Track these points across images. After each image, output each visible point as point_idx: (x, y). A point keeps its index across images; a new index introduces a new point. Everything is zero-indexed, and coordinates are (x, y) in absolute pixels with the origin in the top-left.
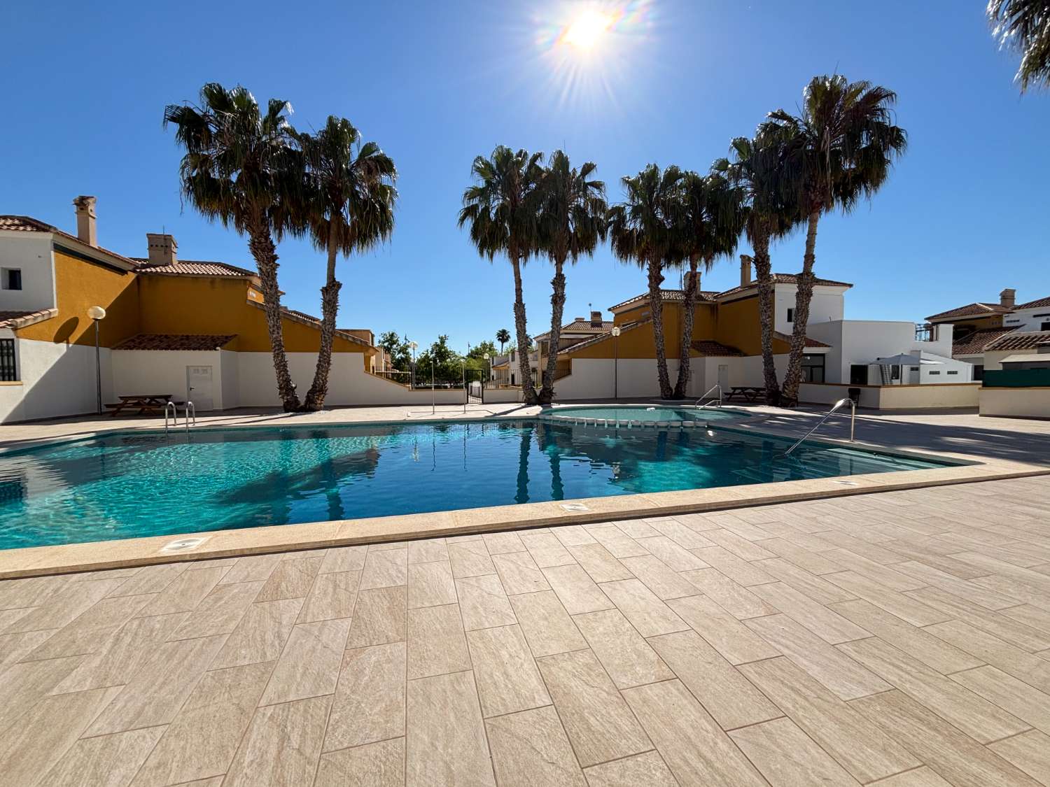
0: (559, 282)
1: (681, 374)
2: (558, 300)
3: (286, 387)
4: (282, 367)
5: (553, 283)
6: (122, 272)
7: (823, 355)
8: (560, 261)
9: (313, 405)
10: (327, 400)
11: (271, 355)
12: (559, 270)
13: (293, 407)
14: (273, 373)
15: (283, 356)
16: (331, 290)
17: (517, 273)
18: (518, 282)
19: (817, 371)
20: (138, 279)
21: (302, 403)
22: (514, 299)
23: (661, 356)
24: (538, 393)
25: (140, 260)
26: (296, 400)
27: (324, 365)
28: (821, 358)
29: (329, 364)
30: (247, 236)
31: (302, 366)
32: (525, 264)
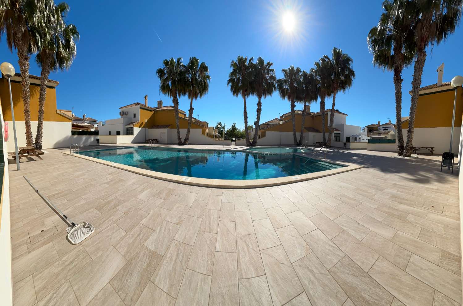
0: (259, 104)
1: (301, 137)
2: (259, 111)
3: (179, 138)
4: (178, 132)
5: (257, 105)
6: (151, 111)
7: (340, 134)
8: (260, 97)
9: (185, 143)
10: (189, 142)
11: (176, 129)
12: (259, 100)
13: (181, 144)
14: (177, 134)
15: (179, 130)
16: (191, 110)
17: (245, 101)
18: (245, 104)
19: (338, 138)
20: (154, 112)
21: (183, 142)
22: (243, 110)
23: (294, 131)
24: (251, 142)
25: (155, 108)
26: (182, 142)
27: (188, 132)
28: (339, 134)
29: (190, 132)
30: (172, 98)
31: (183, 132)
32: (247, 98)
